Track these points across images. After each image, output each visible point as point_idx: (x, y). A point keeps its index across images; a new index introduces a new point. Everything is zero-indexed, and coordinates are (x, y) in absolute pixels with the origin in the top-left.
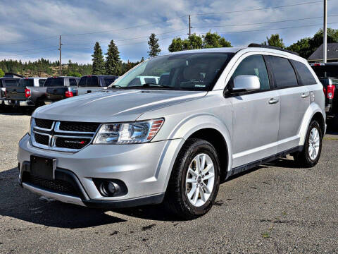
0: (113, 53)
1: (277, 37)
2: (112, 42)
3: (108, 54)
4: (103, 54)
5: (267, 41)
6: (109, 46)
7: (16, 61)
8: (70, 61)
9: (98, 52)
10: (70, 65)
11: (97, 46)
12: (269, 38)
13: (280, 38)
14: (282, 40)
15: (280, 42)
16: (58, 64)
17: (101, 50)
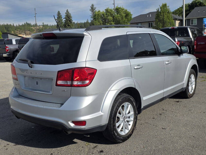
0: (68, 17)
1: (165, 5)
2: (67, 11)
3: (65, 18)
4: (62, 19)
5: (160, 7)
6: (66, 13)
7: (11, 25)
8: (43, 23)
9: (59, 17)
10: (43, 26)
11: (59, 13)
12: (161, 6)
13: (167, 5)
14: (168, 7)
15: (168, 8)
16: (36, 25)
17: (61, 16)
